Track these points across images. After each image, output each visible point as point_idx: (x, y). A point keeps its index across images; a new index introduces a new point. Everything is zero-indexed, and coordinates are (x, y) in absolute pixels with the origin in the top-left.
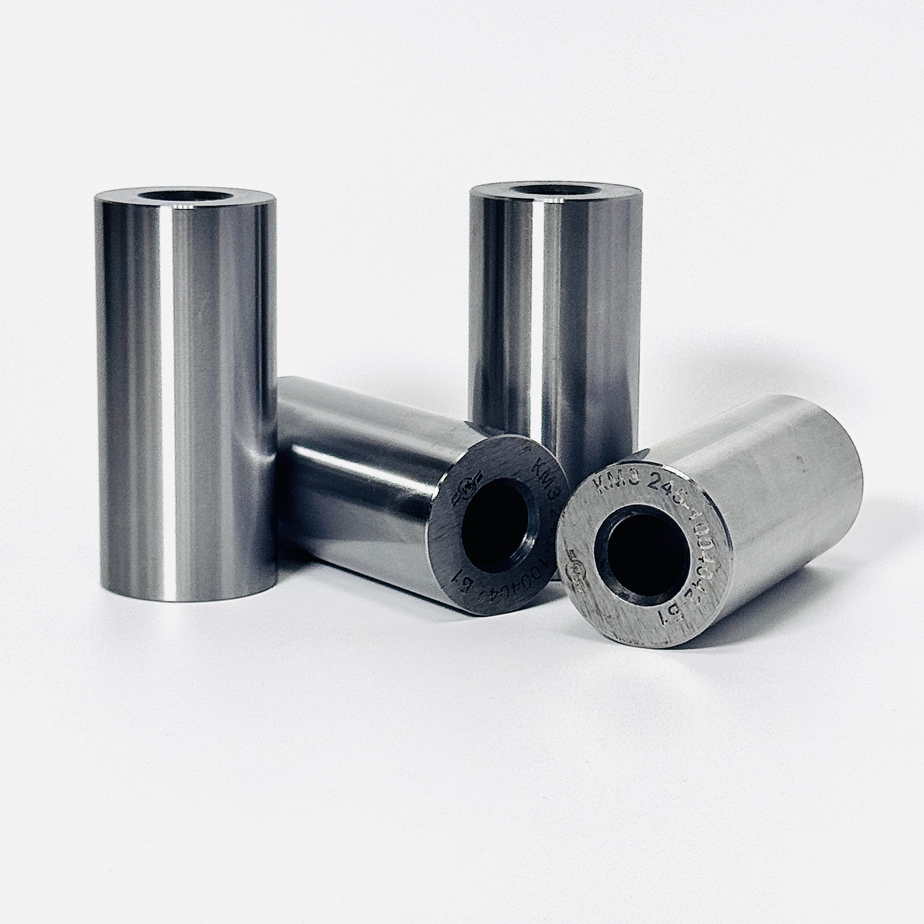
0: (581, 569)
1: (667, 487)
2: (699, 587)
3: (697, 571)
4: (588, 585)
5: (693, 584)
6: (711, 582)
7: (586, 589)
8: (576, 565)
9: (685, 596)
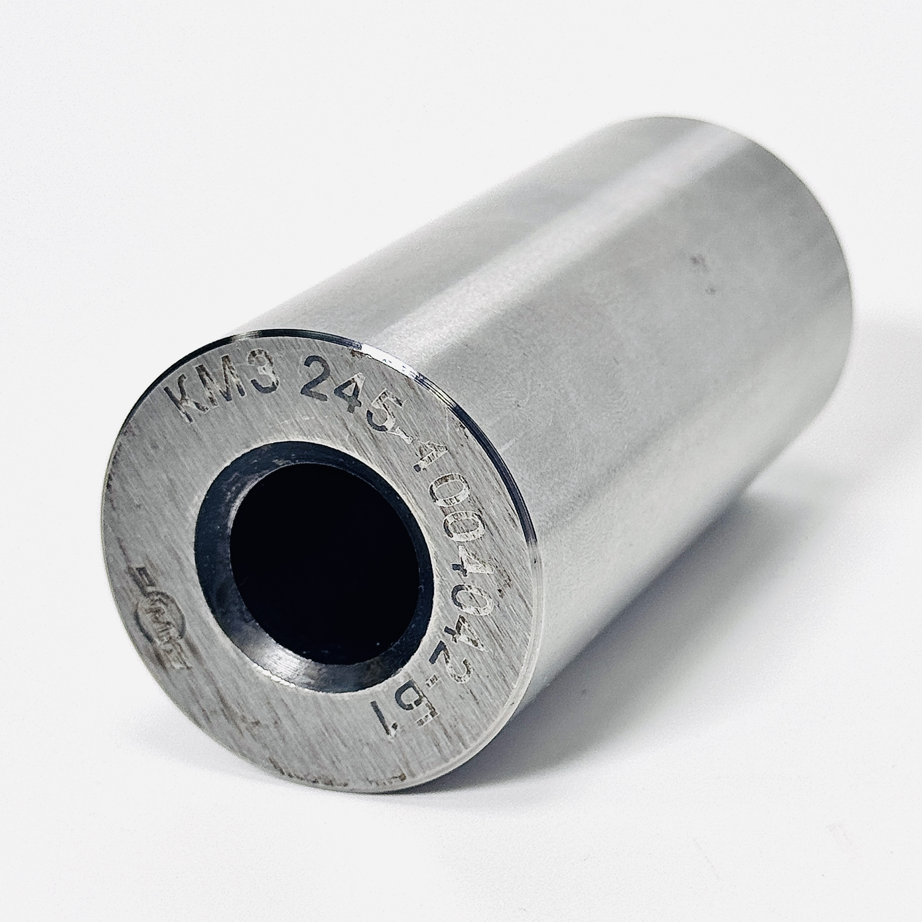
0: (170, 611)
1: (349, 391)
2: (462, 638)
3: (454, 600)
4: (193, 649)
5: (447, 630)
6: (490, 623)
7: (191, 662)
8: (159, 605)
9: (433, 660)
